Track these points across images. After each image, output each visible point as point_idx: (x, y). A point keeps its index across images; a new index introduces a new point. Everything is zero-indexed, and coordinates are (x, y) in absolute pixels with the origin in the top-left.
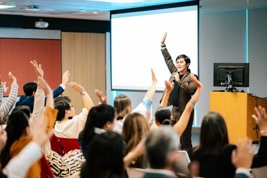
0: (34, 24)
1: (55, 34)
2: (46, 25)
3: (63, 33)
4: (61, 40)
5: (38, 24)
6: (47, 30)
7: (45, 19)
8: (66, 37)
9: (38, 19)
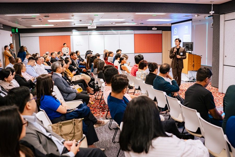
0: (152, 29)
1: (160, 32)
2: (156, 29)
3: (163, 31)
4: (162, 34)
5: (153, 29)
6: (157, 31)
7: (156, 27)
8: (164, 33)
9: (153, 27)
